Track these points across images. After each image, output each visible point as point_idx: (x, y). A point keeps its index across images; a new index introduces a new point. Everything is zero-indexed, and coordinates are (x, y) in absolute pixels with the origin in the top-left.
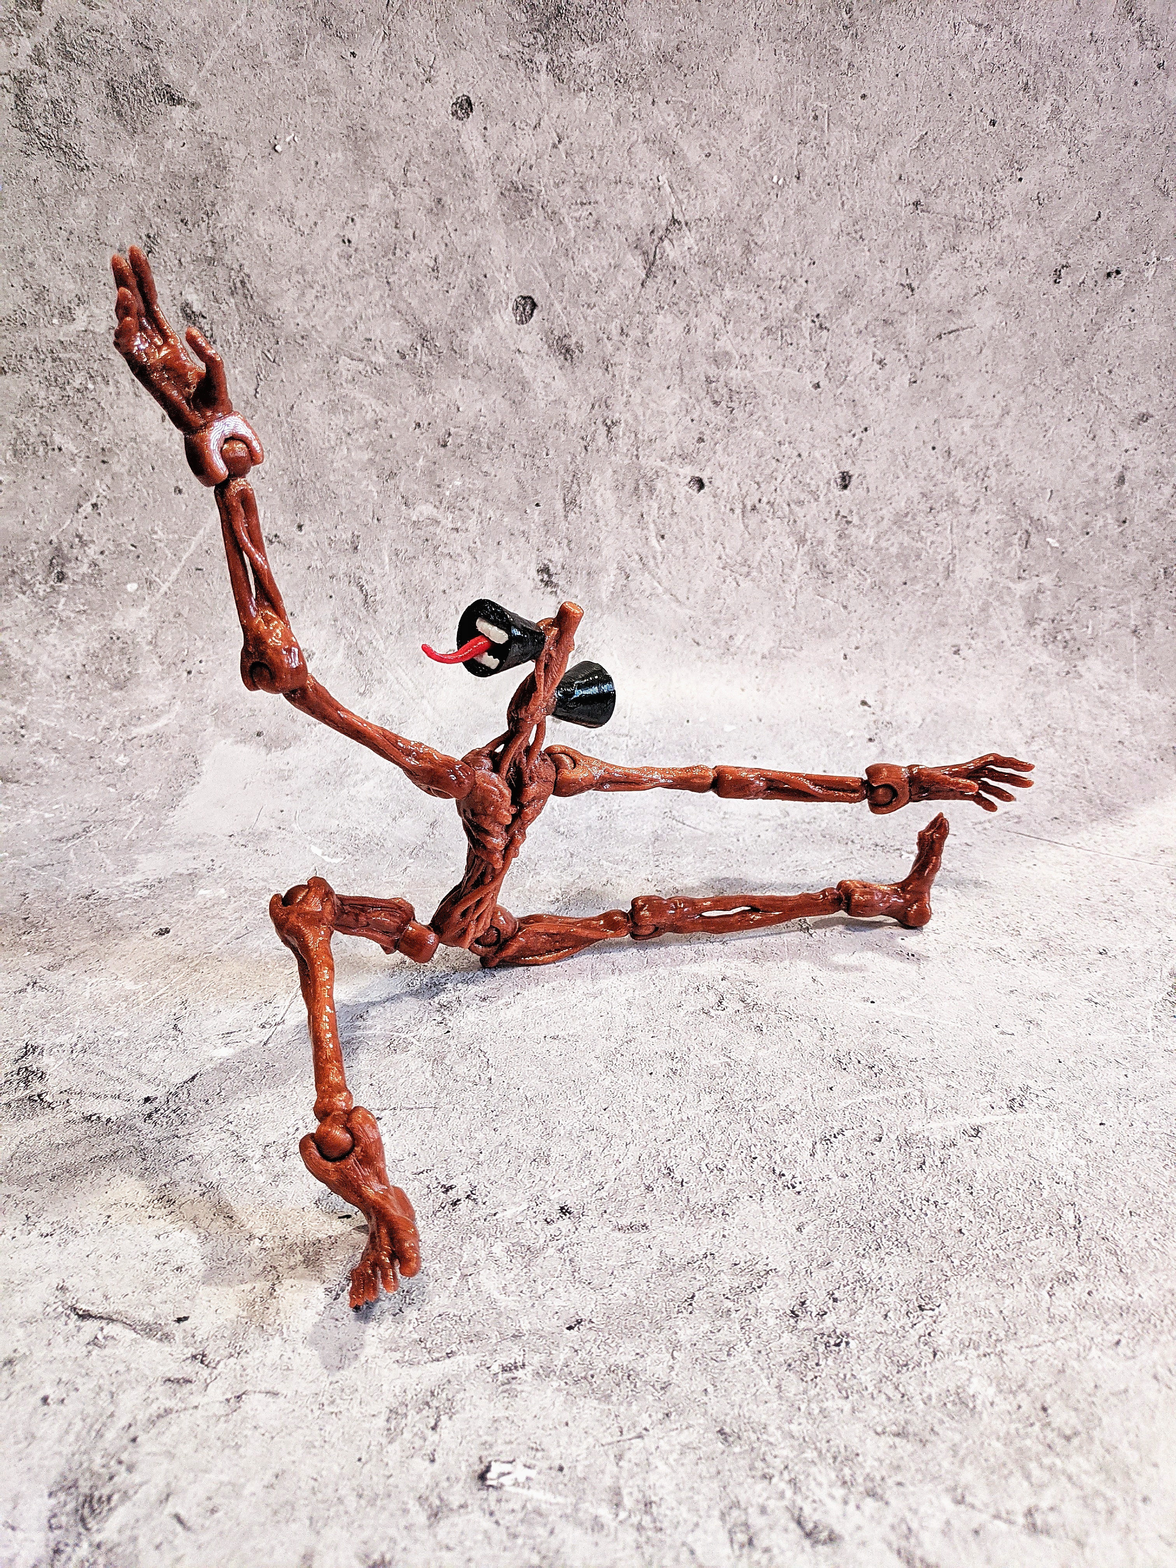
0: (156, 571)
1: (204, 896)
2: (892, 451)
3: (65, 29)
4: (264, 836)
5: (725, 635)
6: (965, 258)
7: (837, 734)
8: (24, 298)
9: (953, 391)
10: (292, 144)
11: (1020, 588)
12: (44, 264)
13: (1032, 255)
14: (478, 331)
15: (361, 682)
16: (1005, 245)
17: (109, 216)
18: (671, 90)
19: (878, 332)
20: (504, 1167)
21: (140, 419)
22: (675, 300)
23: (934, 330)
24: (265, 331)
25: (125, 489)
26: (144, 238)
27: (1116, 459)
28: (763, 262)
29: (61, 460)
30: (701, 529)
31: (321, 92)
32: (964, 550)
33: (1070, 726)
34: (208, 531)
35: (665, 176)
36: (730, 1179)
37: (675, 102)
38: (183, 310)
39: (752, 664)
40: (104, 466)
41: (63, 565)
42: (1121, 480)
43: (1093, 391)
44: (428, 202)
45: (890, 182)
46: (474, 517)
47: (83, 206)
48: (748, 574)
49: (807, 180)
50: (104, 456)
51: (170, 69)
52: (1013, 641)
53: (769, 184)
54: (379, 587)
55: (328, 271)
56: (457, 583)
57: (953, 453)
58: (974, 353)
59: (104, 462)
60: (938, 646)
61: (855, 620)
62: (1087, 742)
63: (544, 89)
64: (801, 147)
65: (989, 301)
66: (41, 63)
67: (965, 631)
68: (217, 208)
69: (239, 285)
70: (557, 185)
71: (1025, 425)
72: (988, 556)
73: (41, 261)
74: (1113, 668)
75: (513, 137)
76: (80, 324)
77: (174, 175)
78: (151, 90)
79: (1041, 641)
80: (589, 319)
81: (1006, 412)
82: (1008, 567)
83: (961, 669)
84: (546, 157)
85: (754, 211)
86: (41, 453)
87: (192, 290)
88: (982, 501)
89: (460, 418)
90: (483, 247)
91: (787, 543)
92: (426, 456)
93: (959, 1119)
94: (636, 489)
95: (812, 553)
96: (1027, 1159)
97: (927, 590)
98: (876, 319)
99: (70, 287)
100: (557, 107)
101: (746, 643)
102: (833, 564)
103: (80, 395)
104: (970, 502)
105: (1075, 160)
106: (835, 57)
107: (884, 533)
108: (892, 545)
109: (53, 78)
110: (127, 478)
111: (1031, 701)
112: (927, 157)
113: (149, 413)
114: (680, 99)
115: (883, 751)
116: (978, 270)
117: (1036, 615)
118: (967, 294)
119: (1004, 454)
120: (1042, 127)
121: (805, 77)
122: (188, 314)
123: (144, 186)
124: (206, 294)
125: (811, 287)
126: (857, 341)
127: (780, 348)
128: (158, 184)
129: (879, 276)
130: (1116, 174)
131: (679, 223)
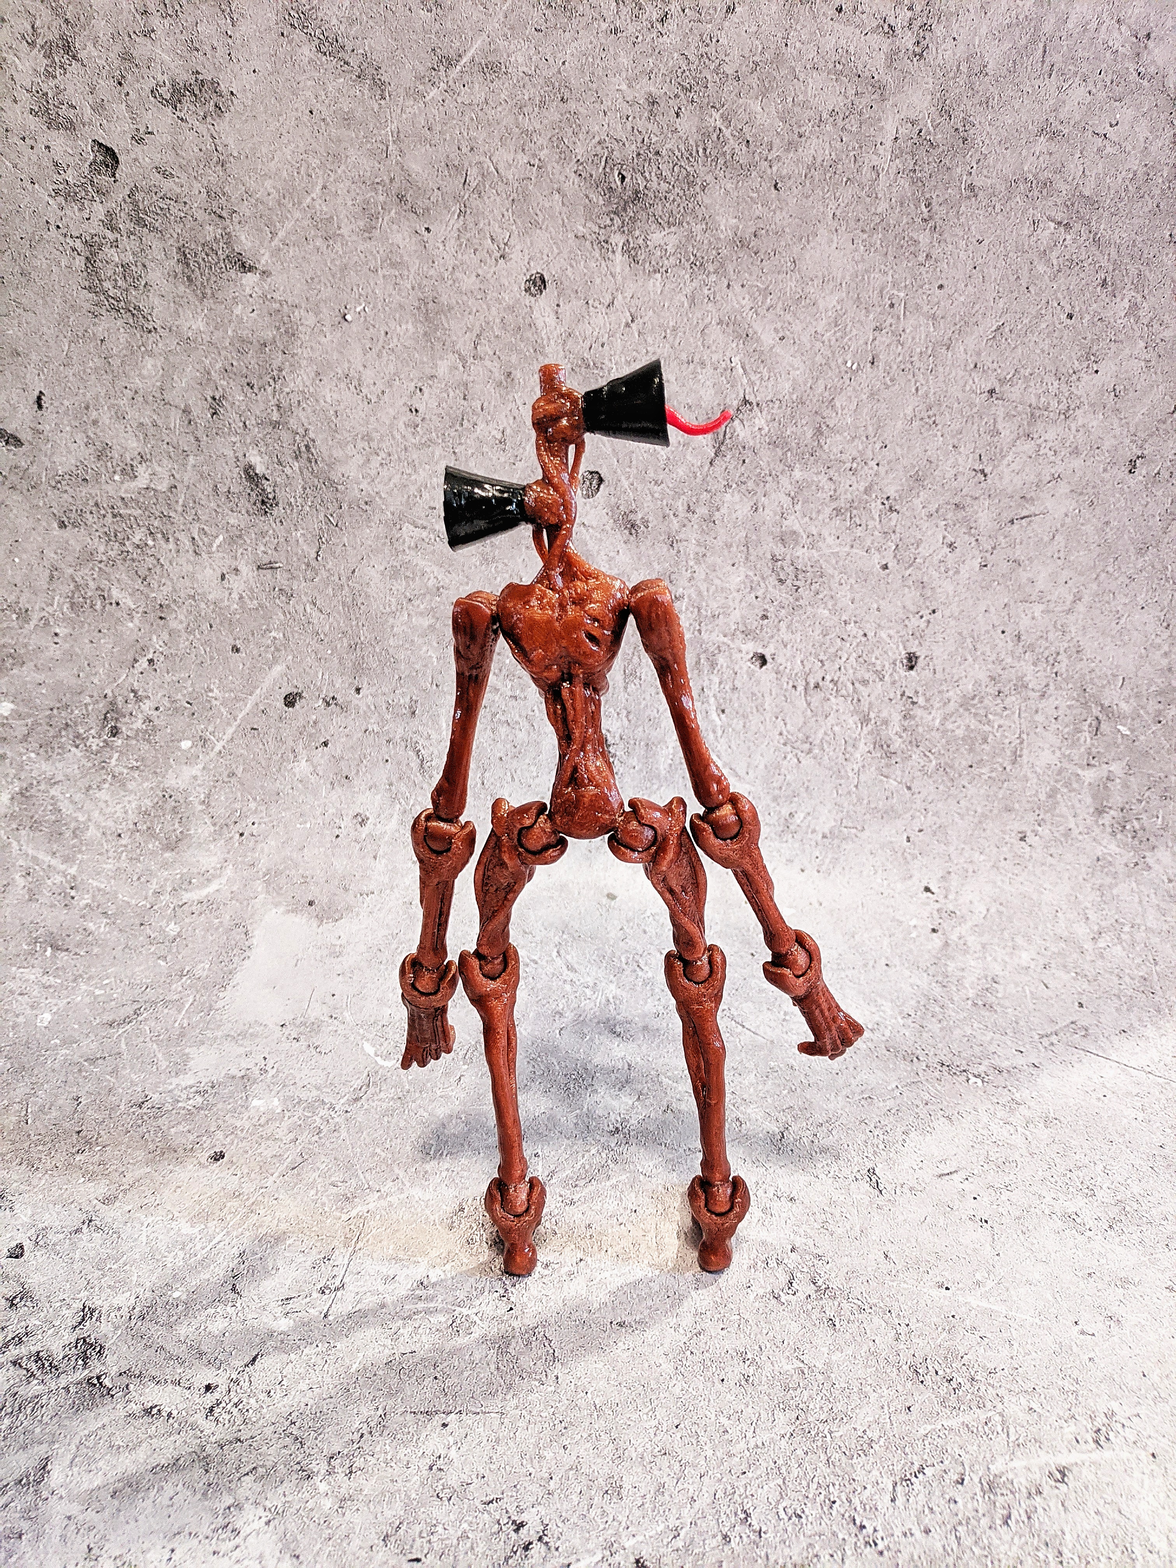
0: (211, 729)
1: (257, 1109)
2: (960, 634)
3: (139, 196)
4: (315, 1027)
5: (785, 812)
6: (1039, 446)
7: (900, 923)
8: (87, 454)
9: (1024, 576)
10: (362, 314)
11: (1089, 775)
12: (107, 422)
13: (1108, 444)
16: (1080, 434)
17: (175, 377)
18: (747, 275)
19: (950, 515)
20: (575, 1499)
21: (199, 577)
22: (743, 479)
23: (1007, 515)
24: (328, 495)
25: (181, 646)
26: (209, 399)
28: (834, 444)
29: (119, 614)
30: (762, 705)
31: (393, 265)
32: (1032, 734)
33: (1138, 921)
34: (264, 690)
35: (738, 358)
36: (809, 1530)
37: (751, 286)
38: (246, 471)
39: (813, 843)
40: (162, 622)
41: (117, 719)
43: (1167, 580)
44: (497, 375)
45: (965, 370)
47: (149, 366)
49: (881, 365)
50: (162, 612)
51: (243, 238)
52: (1081, 829)
53: (843, 368)
54: (436, 752)
55: (394, 438)
56: (514, 750)
57: (1023, 638)
58: (1046, 539)
59: (161, 618)
60: (1004, 832)
61: (918, 802)
62: (1155, 940)
63: (618, 270)
64: (877, 333)
65: (1063, 488)
66: (113, 228)
67: (1031, 817)
68: (284, 373)
69: (303, 449)
70: (628, 363)
71: (1098, 612)
72: (1058, 743)
73: (105, 418)
75: (585, 314)
76: (142, 481)
77: (242, 340)
78: (222, 257)
79: (1109, 830)
80: (656, 495)
81: (1078, 599)
82: (1076, 754)
83: (1027, 856)
84: (618, 335)
85: (827, 394)
86: (98, 607)
87: (255, 452)
88: (1052, 687)
91: (851, 721)
93: (1044, 1457)
94: (698, 663)
95: (876, 732)
96: (1117, 1515)
97: (994, 775)
98: (948, 503)
99: (133, 445)
100: (630, 288)
101: (806, 821)
102: (897, 744)
103: (139, 551)
104: (1038, 687)
105: (1152, 355)
106: (912, 249)
107: (951, 716)
108: (959, 727)
109: (124, 242)
110: (184, 635)
111: (1098, 893)
112: (1003, 346)
113: (209, 572)
114: (755, 283)
115: (947, 944)
116: (1053, 458)
117: (1105, 803)
118: (1040, 481)
119: (1075, 640)
120: (1119, 321)
121: (883, 267)
122: (251, 476)
123: (211, 349)
124: (270, 457)
125: (882, 470)
126: (927, 524)
127: (849, 528)
128: (225, 348)
129: (951, 461)
131: (751, 404)
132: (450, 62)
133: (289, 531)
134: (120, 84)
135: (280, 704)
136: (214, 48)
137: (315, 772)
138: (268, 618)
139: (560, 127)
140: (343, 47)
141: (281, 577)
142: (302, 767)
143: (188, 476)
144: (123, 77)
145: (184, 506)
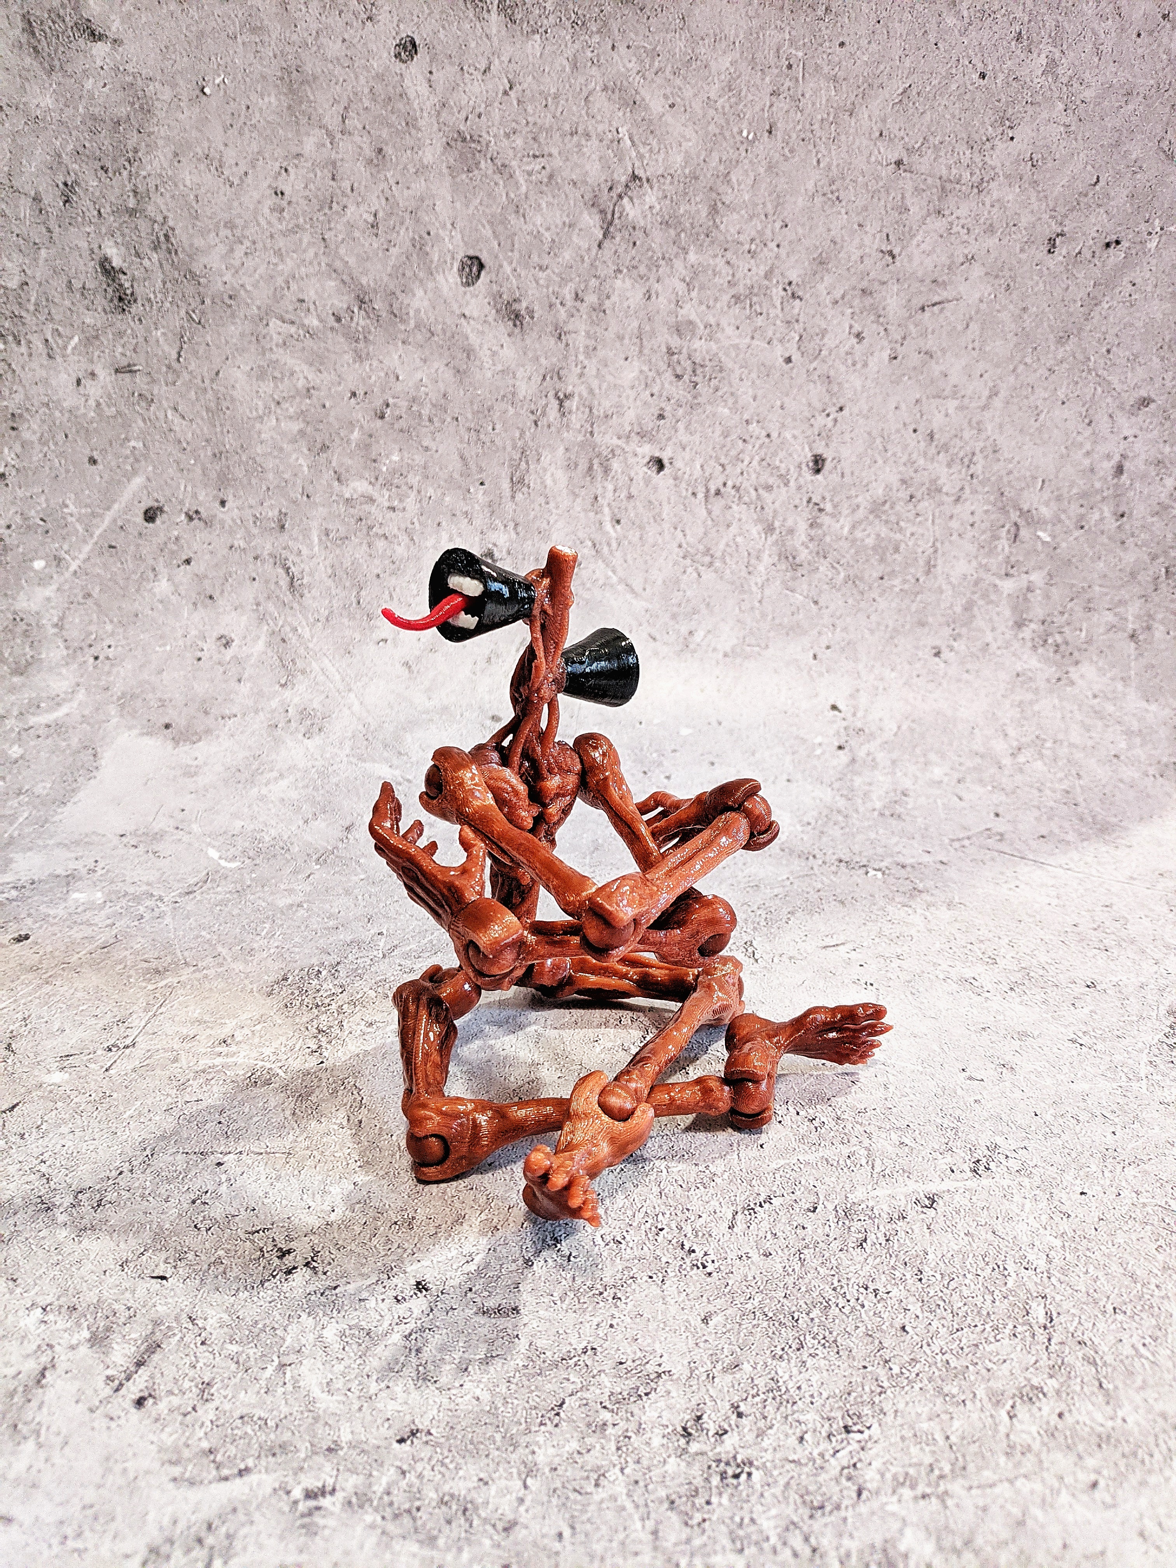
0: (66, 547)
1: (77, 900)
2: (869, 434)
4: (158, 836)
5: (684, 630)
6: (951, 224)
7: (803, 740)
9: (936, 369)
10: (222, 86)
11: (1008, 586)
13: (1025, 220)
14: (420, 293)
15: (283, 670)
16: (995, 210)
17: (24, 161)
18: (632, 35)
19: (856, 302)
20: (357, 1228)
21: (54, 383)
22: (634, 263)
23: (917, 302)
24: (190, 289)
25: (35, 459)
26: (61, 185)
27: (1113, 447)
28: (730, 223)
30: (660, 514)
31: (254, 30)
32: (947, 542)
33: (1061, 736)
34: (123, 505)
35: (625, 128)
36: (628, 1254)
37: (638, 47)
38: (102, 265)
39: (713, 662)
40: (13, 433)
42: (1120, 470)
43: (1089, 371)
44: (367, 152)
45: (870, 139)
46: (413, 495)
48: (711, 564)
49: (779, 135)
50: (14, 422)
51: (91, 2)
52: (999, 643)
53: (738, 138)
54: (307, 569)
55: (259, 224)
56: (393, 567)
57: (936, 437)
58: (960, 328)
59: (13, 429)
60: (917, 648)
61: (826, 617)
62: (1079, 755)
63: (494, 31)
64: (774, 99)
65: (977, 271)
67: (947, 631)
68: (140, 154)
69: (162, 239)
70: (507, 135)
71: (1015, 408)
72: (972, 549)
74: (1108, 675)
75: (460, 82)
77: (94, 118)
78: (70, 24)
79: (1030, 644)
80: (542, 282)
81: (994, 393)
82: (994, 562)
83: (941, 673)
84: (496, 104)
85: (721, 167)
87: (111, 243)
88: (967, 490)
89: (399, 387)
90: (427, 202)
91: (754, 531)
92: (362, 427)
93: (912, 1185)
94: (590, 468)
95: (781, 543)
97: (906, 587)
98: (854, 288)
100: (508, 51)
101: (707, 640)
102: (804, 555)
104: (954, 491)
105: (1071, 119)
107: (860, 522)
108: (868, 535)
110: (37, 447)
111: (1018, 709)
112: (911, 111)
113: (64, 376)
114: (642, 44)
115: (853, 760)
116: (966, 237)
117: (1024, 616)
118: (952, 263)
119: (991, 439)
120: (1036, 81)
121: (779, 23)
122: (107, 270)
123: (62, 129)
124: (128, 248)
125: (783, 252)
126: (833, 312)
127: (749, 318)
128: (77, 127)
129: (857, 241)
130: (1117, 135)
131: (640, 179)
133: (148, 330)
135: (140, 519)
137: (176, 592)
138: (126, 425)
141: (140, 382)
142: (163, 586)
143: (40, 272)
145: (37, 304)
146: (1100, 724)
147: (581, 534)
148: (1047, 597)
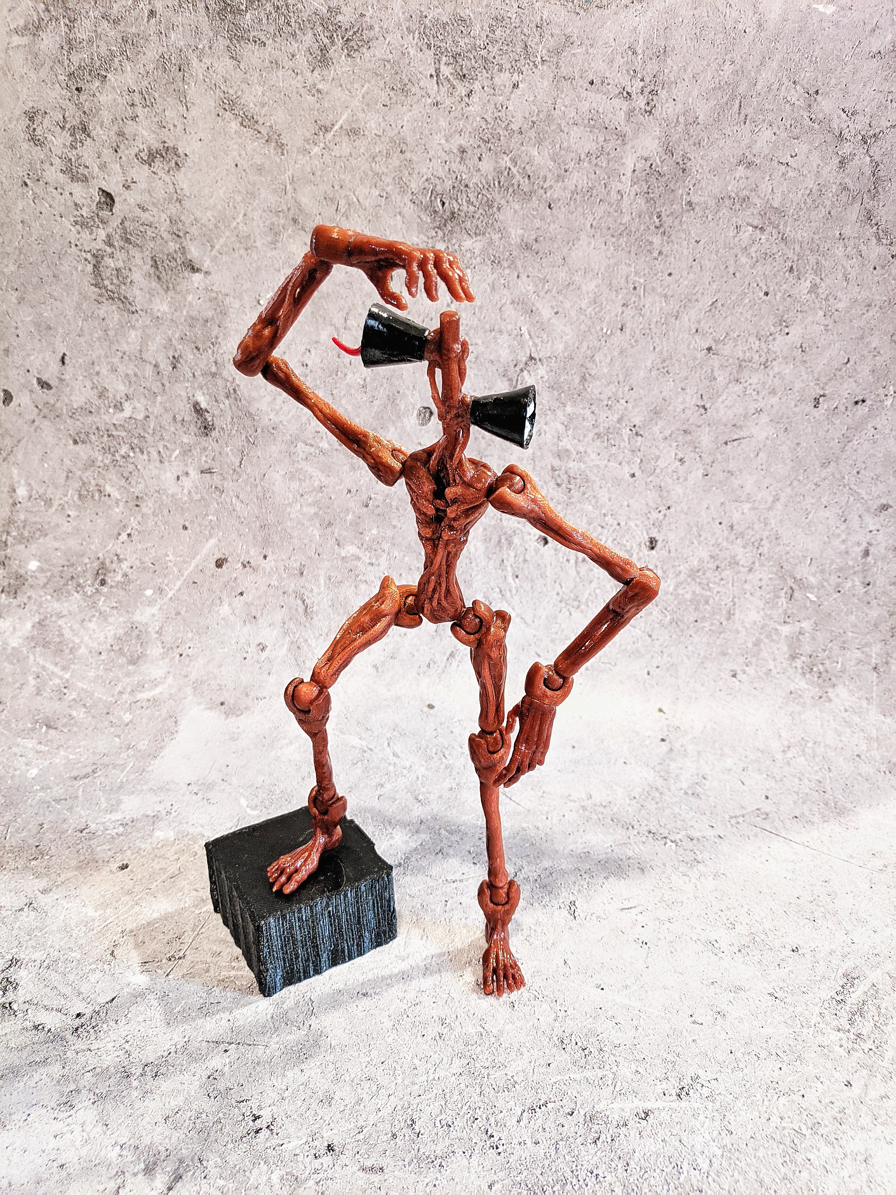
0: (166, 581)
1: (158, 837)
2: (688, 524)
3: (127, 224)
4: (211, 786)
6: (746, 388)
7: (638, 733)
8: (92, 395)
9: (735, 483)
11: (785, 630)
12: (106, 373)
13: (798, 386)
14: (392, 429)
16: (776, 379)
17: (149, 343)
18: (531, 269)
19: (680, 438)
20: (299, 1103)
21: (163, 478)
23: (722, 439)
24: (248, 422)
25: (150, 525)
26: (171, 358)
27: (863, 538)
28: (594, 388)
29: (109, 503)
30: (544, 573)
32: (742, 599)
33: (819, 740)
34: (203, 556)
35: (525, 327)
36: (453, 1135)
37: (534, 277)
38: (194, 407)
40: (137, 509)
41: (105, 574)
42: (866, 553)
43: (844, 486)
45: (690, 334)
46: (385, 555)
47: (133, 336)
48: (578, 607)
49: (628, 331)
50: (137, 501)
51: (193, 250)
52: (778, 670)
53: (600, 333)
54: (316, 601)
57: (735, 527)
58: (752, 455)
59: (137, 506)
60: (720, 670)
61: (657, 646)
62: (831, 754)
64: (624, 308)
65: (764, 419)
66: (111, 245)
67: (741, 660)
68: (219, 340)
69: (232, 391)
71: (792, 509)
72: (761, 604)
73: (104, 371)
74: (857, 695)
76: (127, 412)
77: (193, 318)
78: (180, 263)
79: (800, 671)
81: (777, 499)
82: (776, 614)
83: (737, 689)
85: (589, 352)
86: (97, 497)
87: (200, 393)
88: (757, 564)
89: (378, 488)
92: (354, 512)
93: (636, 1103)
94: (499, 542)
97: (713, 628)
98: (678, 430)
99: (122, 389)
103: (124, 460)
104: (748, 564)
105: (829, 321)
106: (649, 247)
107: (681, 583)
108: (687, 592)
109: (117, 254)
110: (152, 518)
111: (790, 717)
112: (717, 316)
113: (169, 474)
114: (537, 274)
115: (671, 750)
116: (756, 397)
117: (797, 651)
118: (747, 414)
119: (774, 530)
120: (803, 297)
121: (627, 261)
122: (198, 410)
123: (173, 324)
124: (210, 397)
125: (630, 405)
126: (663, 445)
127: (606, 448)
128: (181, 323)
129: (680, 399)
130: (861, 332)
131: (535, 359)
132: (326, 129)
133: (221, 447)
134: (116, 151)
135: (213, 565)
136: (175, 126)
137: (233, 613)
138: (207, 506)
139: (400, 171)
140: (257, 122)
141: (216, 479)
142: (225, 610)
143: (157, 410)
144: (118, 146)
145: (153, 429)
146: (848, 731)
147: (492, 584)
148: (813, 639)
